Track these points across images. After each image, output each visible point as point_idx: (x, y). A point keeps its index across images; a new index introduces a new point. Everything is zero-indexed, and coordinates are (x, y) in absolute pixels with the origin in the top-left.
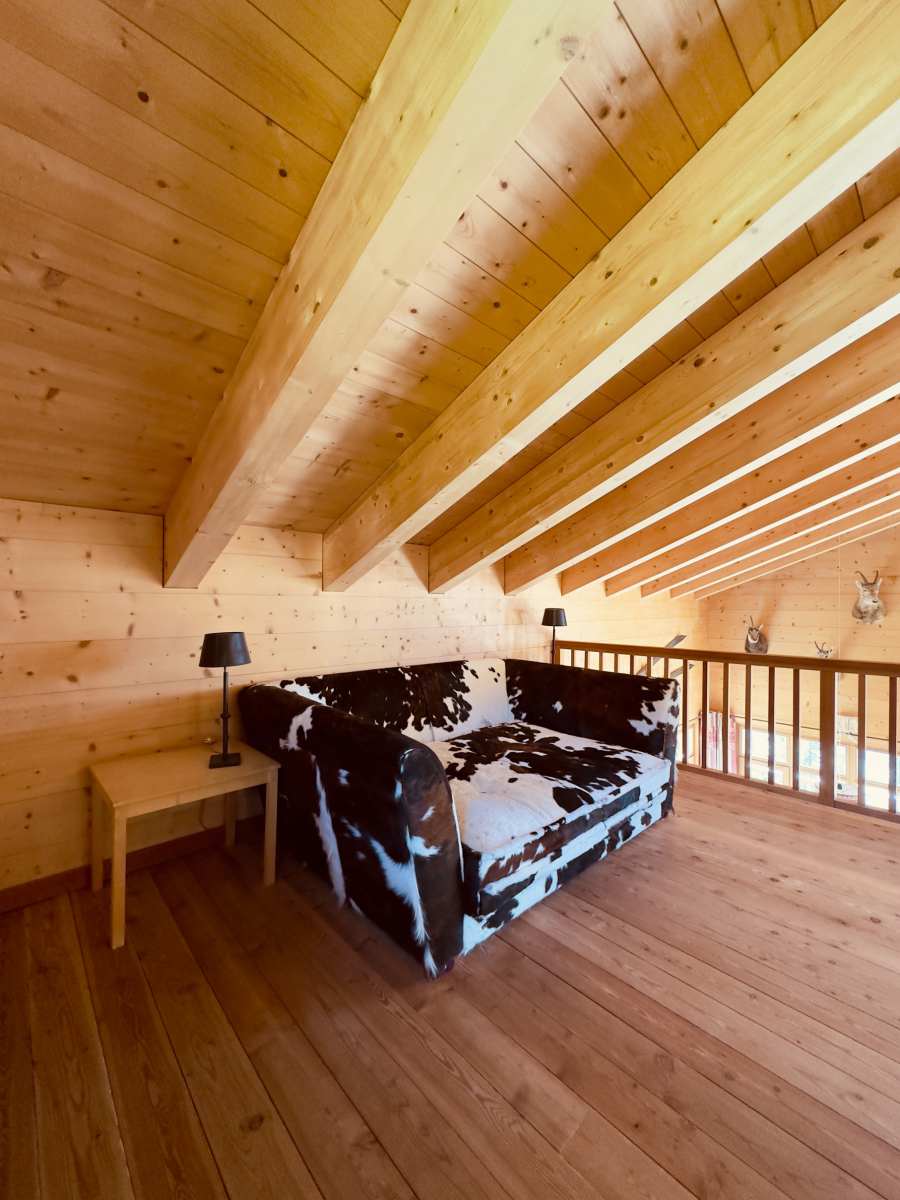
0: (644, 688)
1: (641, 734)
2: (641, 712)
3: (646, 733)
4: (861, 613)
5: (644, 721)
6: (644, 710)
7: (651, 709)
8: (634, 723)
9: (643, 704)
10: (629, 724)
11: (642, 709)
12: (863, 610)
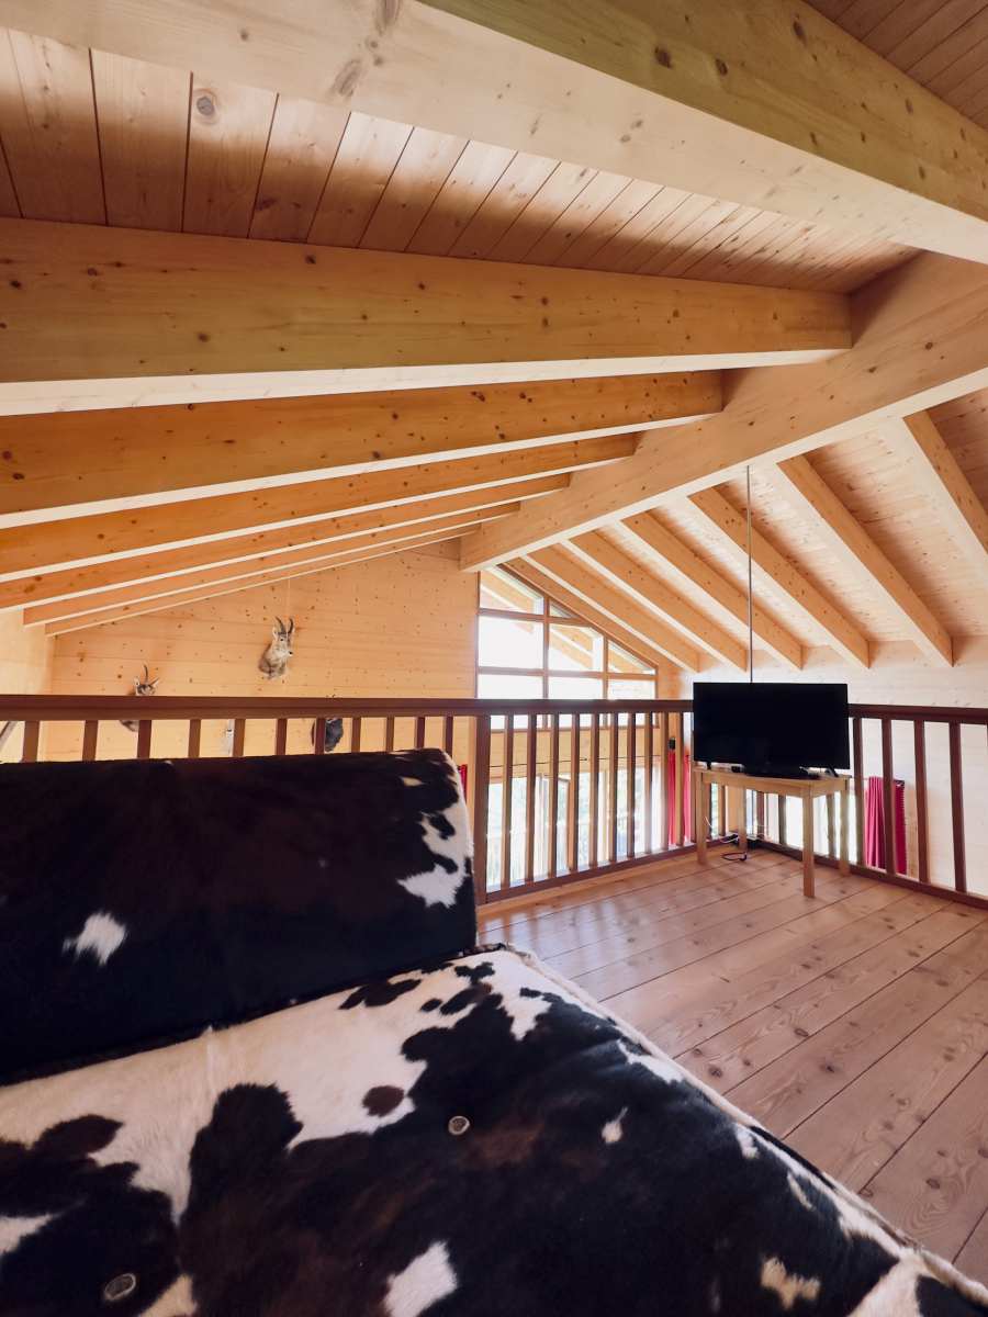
0: (410, 782)
1: (440, 905)
2: (425, 847)
3: (448, 899)
4: (270, 666)
5: (439, 870)
6: (432, 838)
7: (447, 830)
8: (417, 885)
9: (426, 825)
10: (403, 889)
11: (426, 839)
12: (273, 663)
